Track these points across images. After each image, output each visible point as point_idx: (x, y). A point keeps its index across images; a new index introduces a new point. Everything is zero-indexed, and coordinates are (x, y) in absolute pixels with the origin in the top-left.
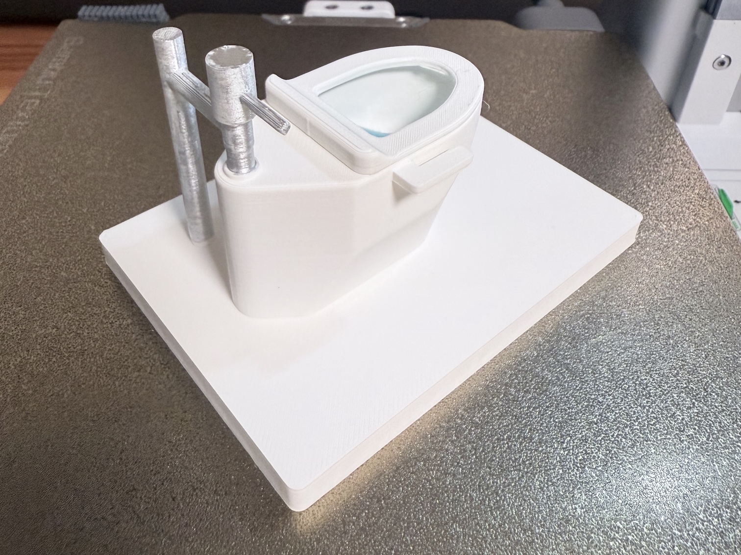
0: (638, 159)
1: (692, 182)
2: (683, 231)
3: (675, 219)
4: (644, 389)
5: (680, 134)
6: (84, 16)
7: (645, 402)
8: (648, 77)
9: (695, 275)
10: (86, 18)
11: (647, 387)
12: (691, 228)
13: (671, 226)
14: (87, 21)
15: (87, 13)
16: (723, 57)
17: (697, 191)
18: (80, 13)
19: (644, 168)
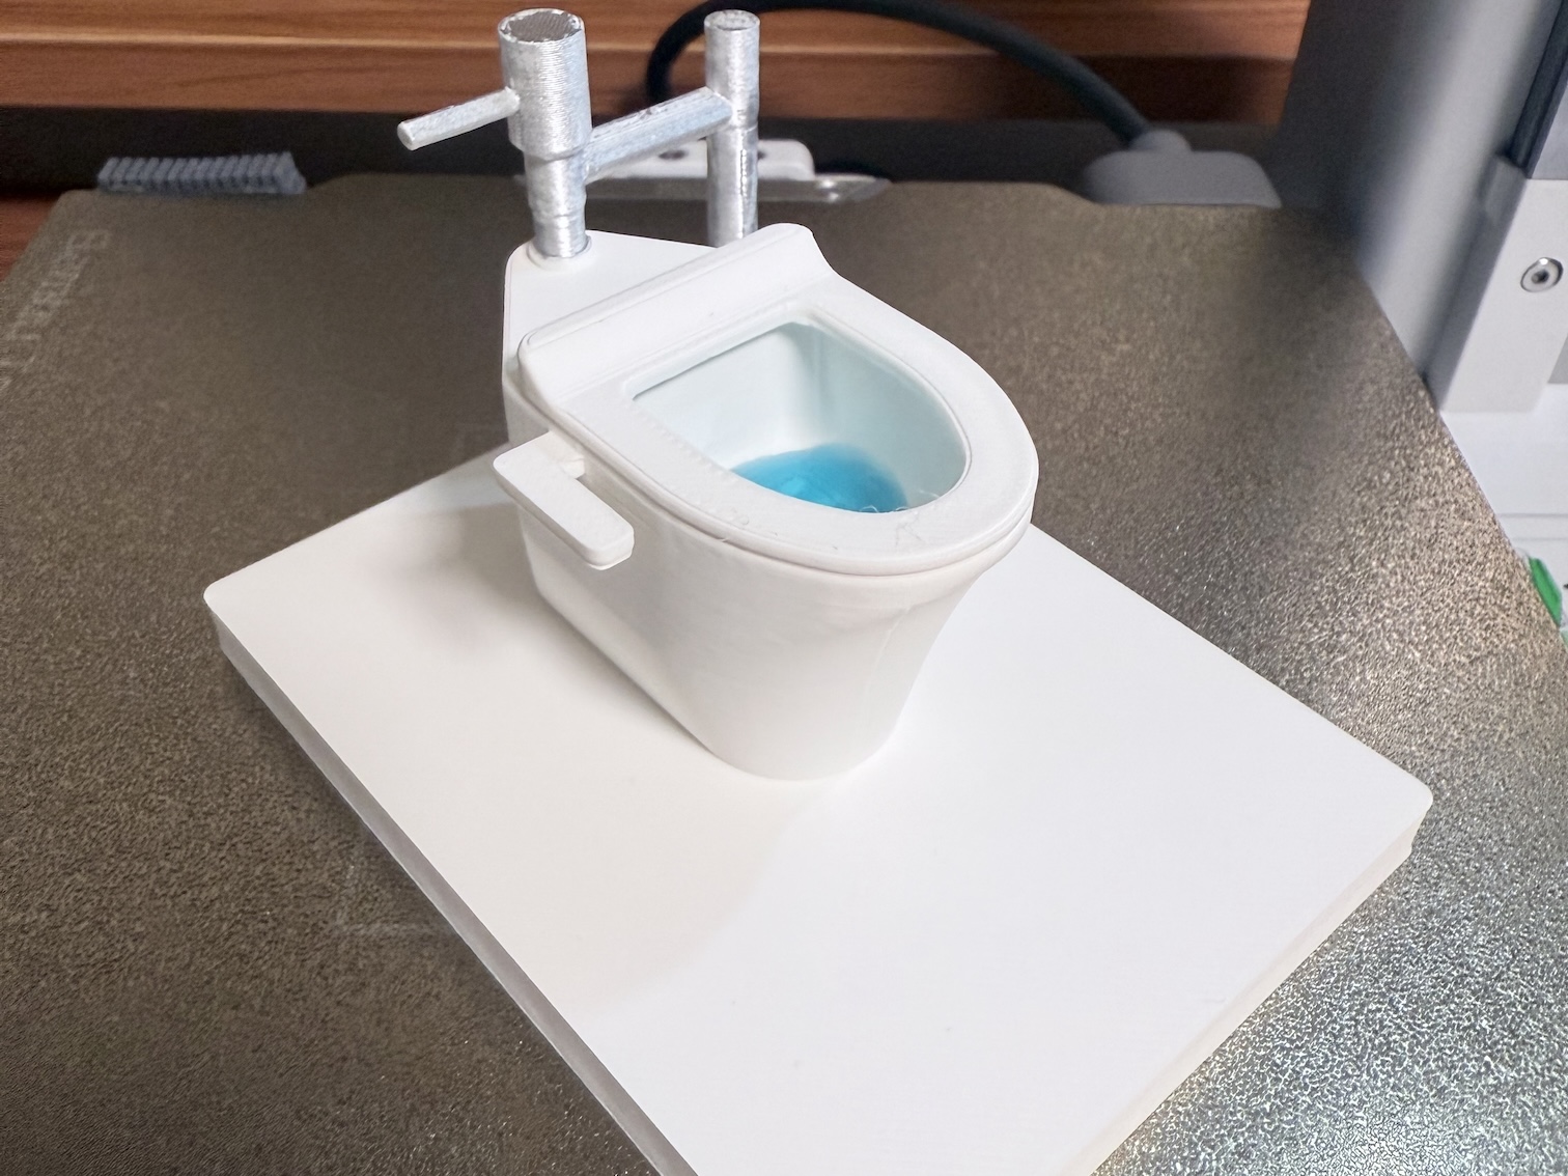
0: (1359, 499)
1: (1480, 553)
2: (1461, 666)
3: (1441, 637)
4: (1375, 1032)
5: (1452, 442)
6: (112, 183)
7: (1379, 1062)
8: (1377, 311)
9: (1488, 767)
10: (116, 187)
11: (1382, 1027)
12: (1477, 658)
13: (1432, 656)
14: (120, 193)
15: (118, 176)
16: (1544, 262)
17: (1489, 574)
18: (103, 175)
19: (1373, 521)
